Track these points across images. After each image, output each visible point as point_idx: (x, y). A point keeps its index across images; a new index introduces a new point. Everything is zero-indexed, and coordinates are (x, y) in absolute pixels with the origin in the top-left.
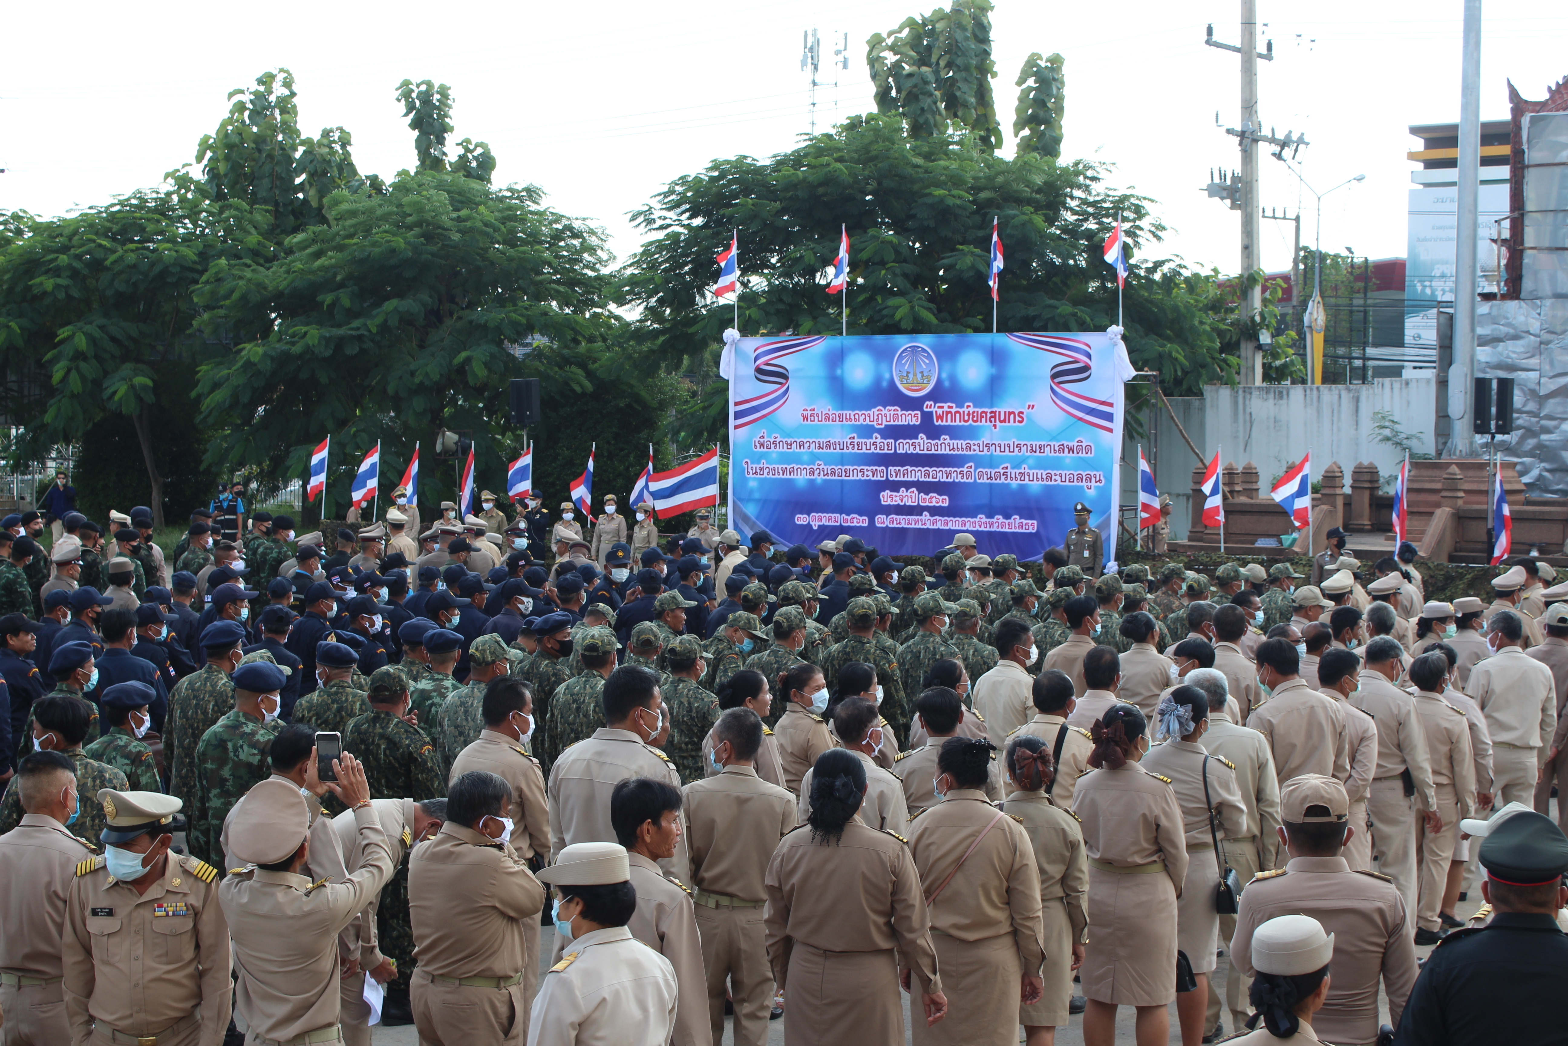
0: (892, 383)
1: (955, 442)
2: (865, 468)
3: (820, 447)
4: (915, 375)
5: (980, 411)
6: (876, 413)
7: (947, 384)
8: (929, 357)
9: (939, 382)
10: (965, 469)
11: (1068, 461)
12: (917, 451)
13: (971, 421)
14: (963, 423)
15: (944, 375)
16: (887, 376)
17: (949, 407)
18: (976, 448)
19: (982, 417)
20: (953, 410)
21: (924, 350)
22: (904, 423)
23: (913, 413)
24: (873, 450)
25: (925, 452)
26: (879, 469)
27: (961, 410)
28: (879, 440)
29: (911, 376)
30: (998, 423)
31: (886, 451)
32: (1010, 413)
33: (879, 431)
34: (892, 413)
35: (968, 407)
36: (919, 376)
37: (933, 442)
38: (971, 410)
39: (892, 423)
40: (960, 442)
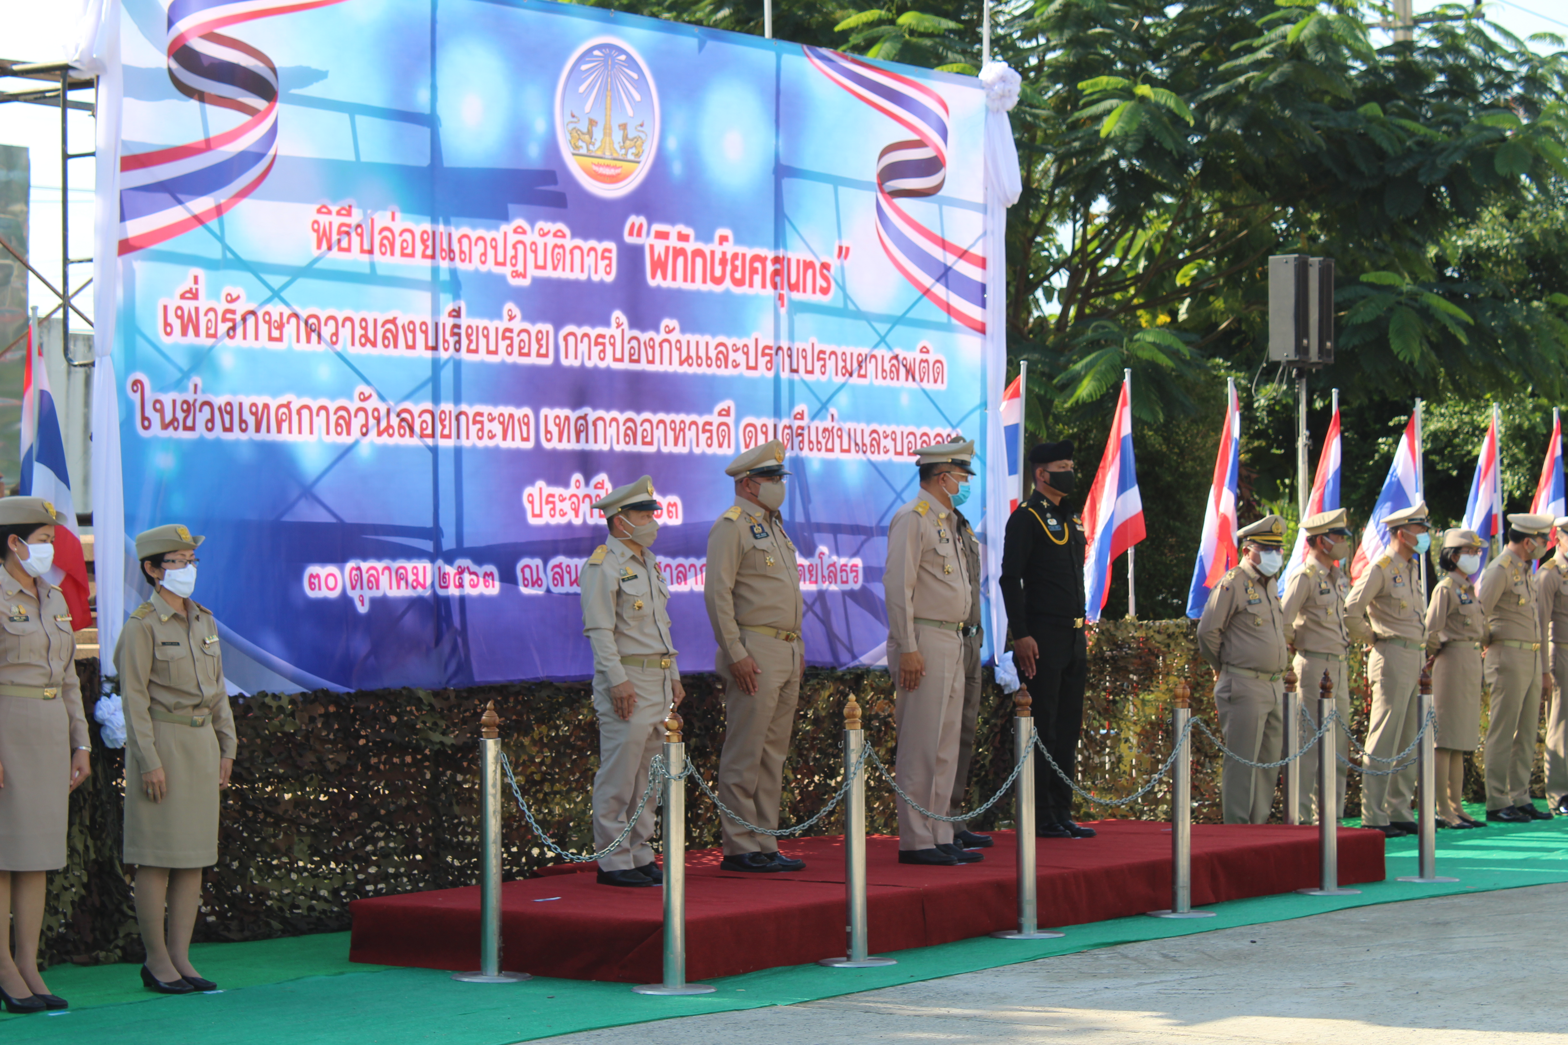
0: (552, 148)
1: (693, 338)
2: (486, 409)
3: (367, 341)
4: (607, 132)
5: (750, 252)
6: (512, 238)
7: (677, 168)
8: (641, 83)
9: (661, 161)
10: (715, 419)
11: (905, 400)
12: (609, 362)
13: (728, 283)
14: (710, 286)
15: (672, 144)
16: (540, 126)
17: (683, 237)
18: (740, 357)
19: (754, 271)
20: (690, 247)
21: (631, 62)
22: (578, 275)
23: (600, 246)
24: (502, 356)
25: (626, 365)
26: (520, 412)
27: (707, 249)
28: (518, 325)
29: (598, 133)
30: (785, 292)
31: (533, 360)
32: (809, 265)
33: (517, 295)
34: (551, 241)
35: (723, 239)
36: (617, 136)
37: (645, 336)
38: (730, 248)
39: (549, 273)
40: (703, 339)
